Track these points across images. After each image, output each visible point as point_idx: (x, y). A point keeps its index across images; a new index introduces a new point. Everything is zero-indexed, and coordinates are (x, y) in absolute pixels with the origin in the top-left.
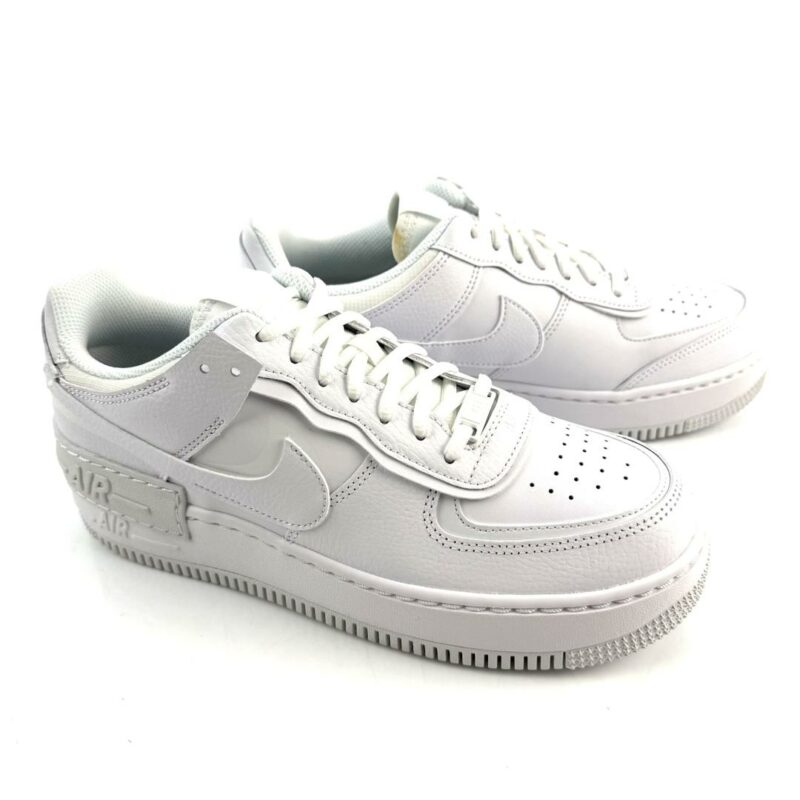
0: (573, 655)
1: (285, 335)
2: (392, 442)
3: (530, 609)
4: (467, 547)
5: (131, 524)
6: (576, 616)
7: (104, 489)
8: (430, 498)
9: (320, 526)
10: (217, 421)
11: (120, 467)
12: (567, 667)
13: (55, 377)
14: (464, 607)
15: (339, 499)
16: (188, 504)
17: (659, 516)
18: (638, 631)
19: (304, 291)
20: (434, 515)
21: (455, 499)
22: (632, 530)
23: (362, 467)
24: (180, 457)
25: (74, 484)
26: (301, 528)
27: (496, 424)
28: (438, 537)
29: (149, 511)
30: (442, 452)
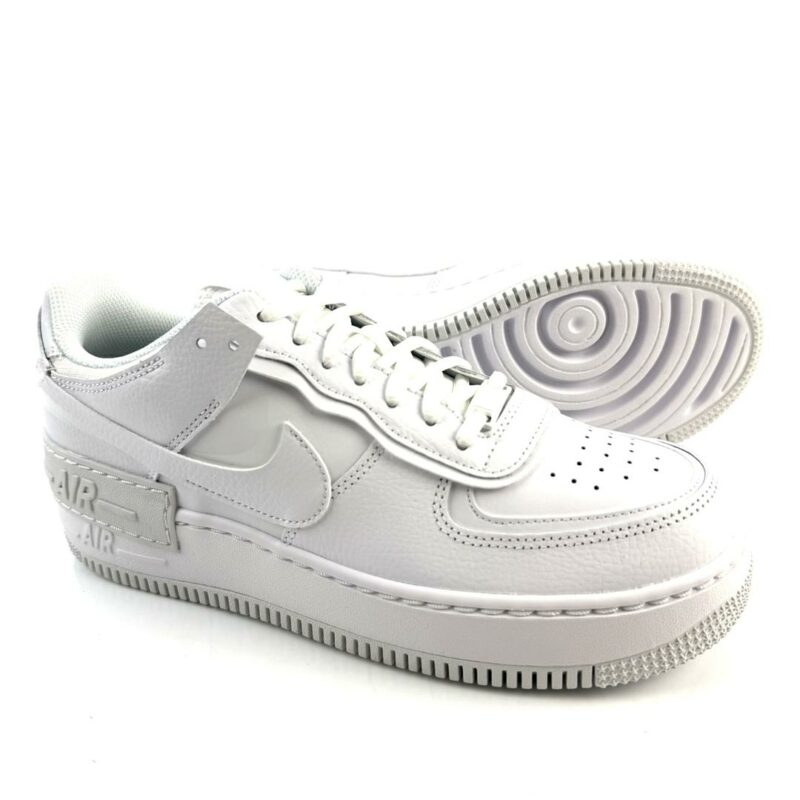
0: (603, 669)
1: (288, 317)
2: (399, 427)
3: (554, 611)
4: (481, 542)
5: (117, 537)
6: (607, 619)
7: (90, 494)
8: (441, 488)
9: (320, 522)
10: (212, 404)
11: (109, 468)
12: (597, 685)
13: (46, 370)
14: (479, 610)
15: (341, 489)
16: (178, 507)
17: (695, 507)
18: (677, 641)
19: (311, 285)
20: (445, 506)
21: (467, 488)
22: (666, 521)
23: (368, 454)
24: (172, 449)
25: (59, 493)
26: (298, 525)
27: (512, 413)
28: (449, 531)
29: (136, 516)
30: (454, 439)
